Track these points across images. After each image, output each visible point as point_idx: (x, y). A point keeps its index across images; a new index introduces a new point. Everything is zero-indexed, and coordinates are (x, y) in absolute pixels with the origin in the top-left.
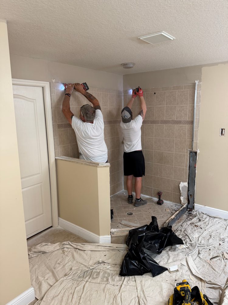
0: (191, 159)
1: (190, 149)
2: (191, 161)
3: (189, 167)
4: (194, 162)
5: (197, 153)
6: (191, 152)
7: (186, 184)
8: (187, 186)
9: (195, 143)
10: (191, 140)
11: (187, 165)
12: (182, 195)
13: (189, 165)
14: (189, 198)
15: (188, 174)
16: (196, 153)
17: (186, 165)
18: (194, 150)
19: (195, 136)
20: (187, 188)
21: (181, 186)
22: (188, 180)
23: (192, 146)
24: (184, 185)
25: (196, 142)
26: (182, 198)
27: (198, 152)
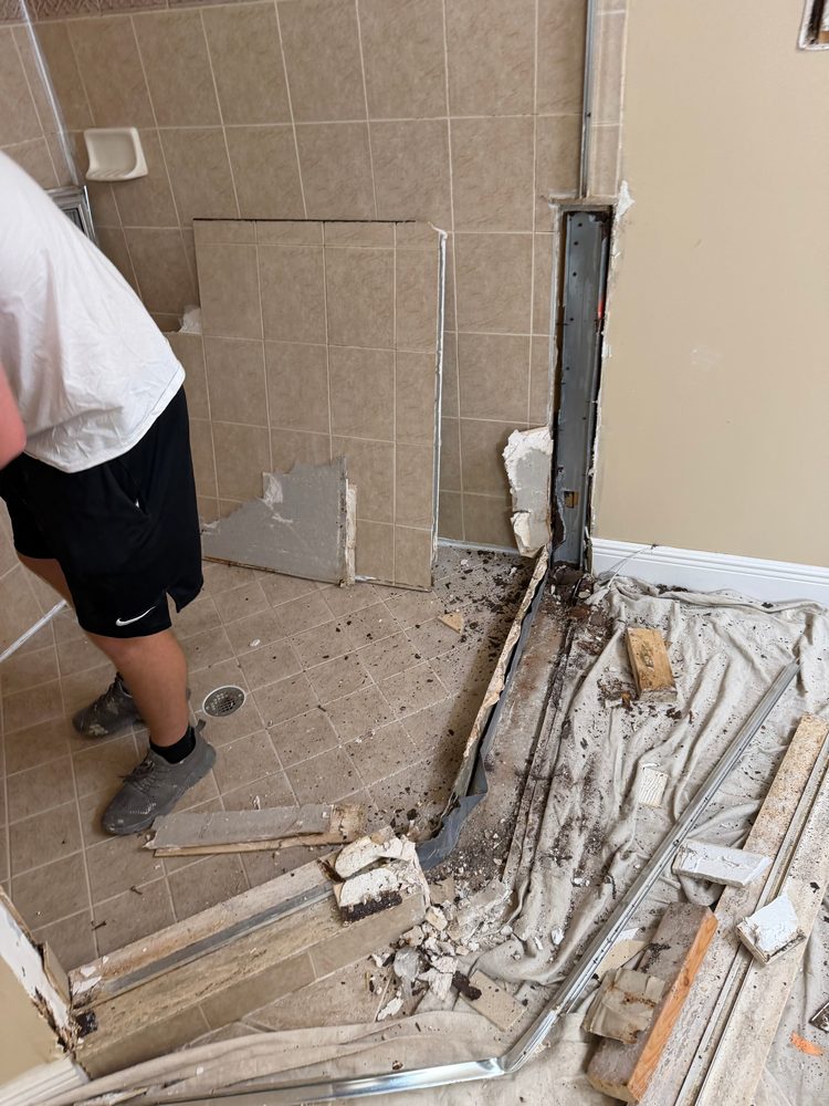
0: (572, 264)
1: (563, 189)
2: (572, 283)
3: (560, 324)
4: (589, 286)
5: (617, 218)
6: (572, 214)
7: (541, 439)
8: (550, 451)
9: (600, 140)
10: (572, 114)
11: (548, 315)
12: (519, 506)
13: (561, 311)
14: (561, 511)
15: (552, 370)
16: (606, 217)
17: (537, 311)
18: (597, 194)
19: (604, 73)
20: (550, 459)
21: (515, 457)
22: (550, 414)
23: (580, 161)
24: (529, 447)
25: (607, 124)
26: (521, 525)
27: (624, 206)
